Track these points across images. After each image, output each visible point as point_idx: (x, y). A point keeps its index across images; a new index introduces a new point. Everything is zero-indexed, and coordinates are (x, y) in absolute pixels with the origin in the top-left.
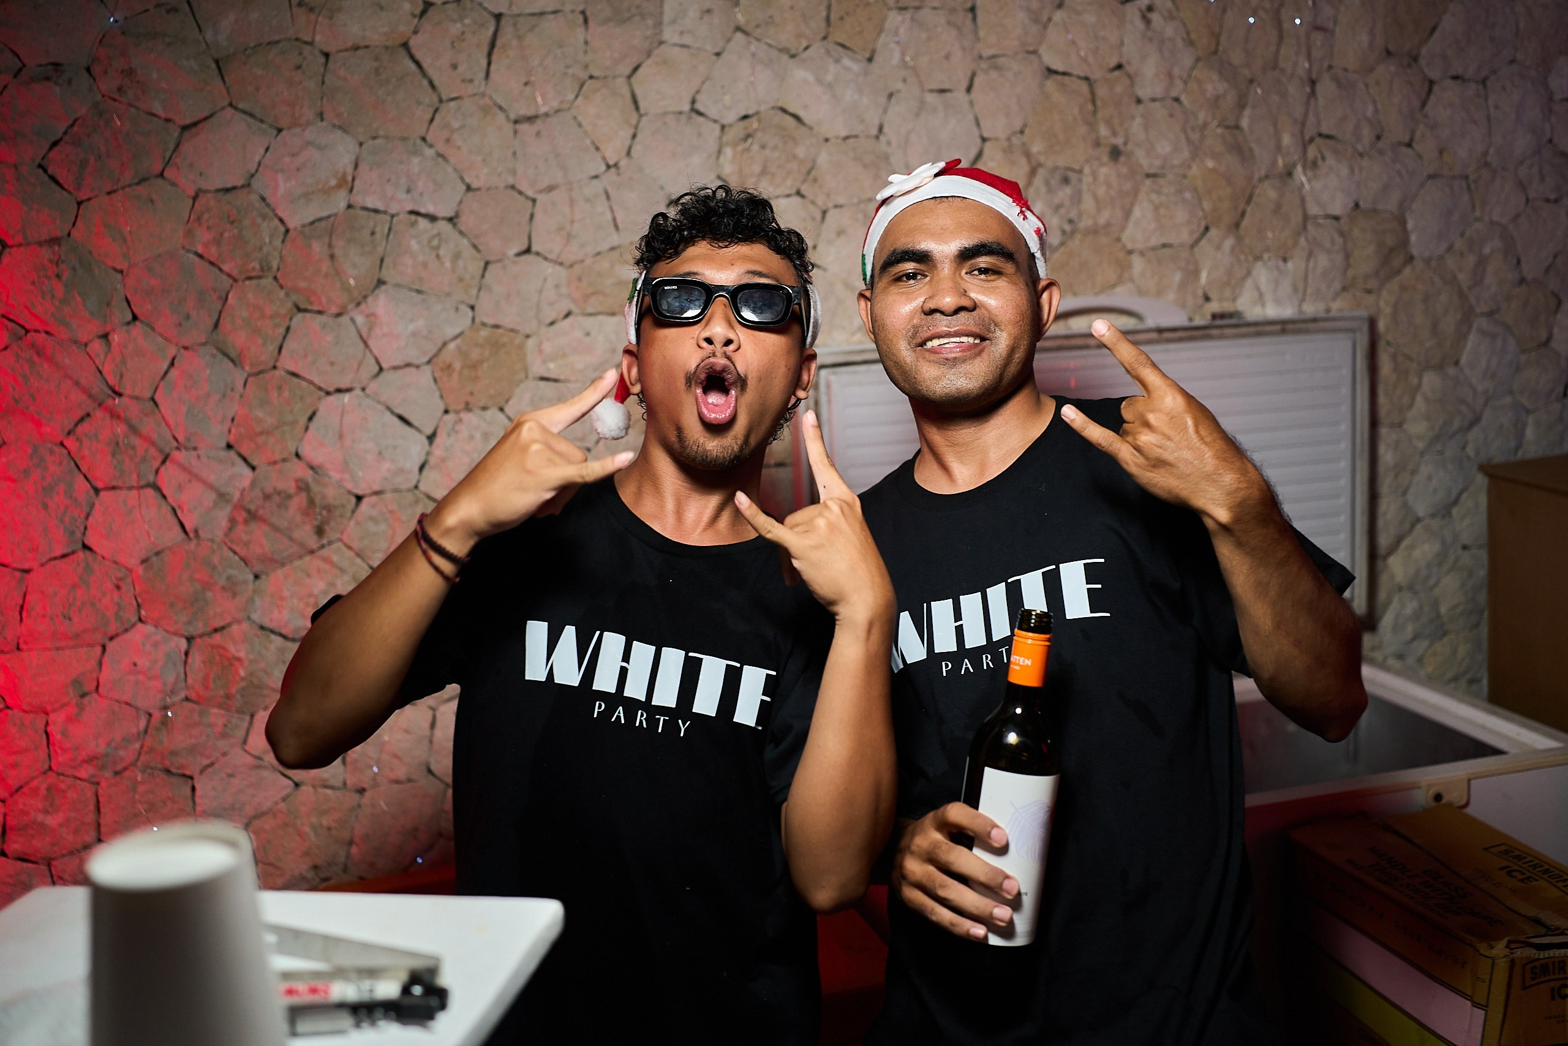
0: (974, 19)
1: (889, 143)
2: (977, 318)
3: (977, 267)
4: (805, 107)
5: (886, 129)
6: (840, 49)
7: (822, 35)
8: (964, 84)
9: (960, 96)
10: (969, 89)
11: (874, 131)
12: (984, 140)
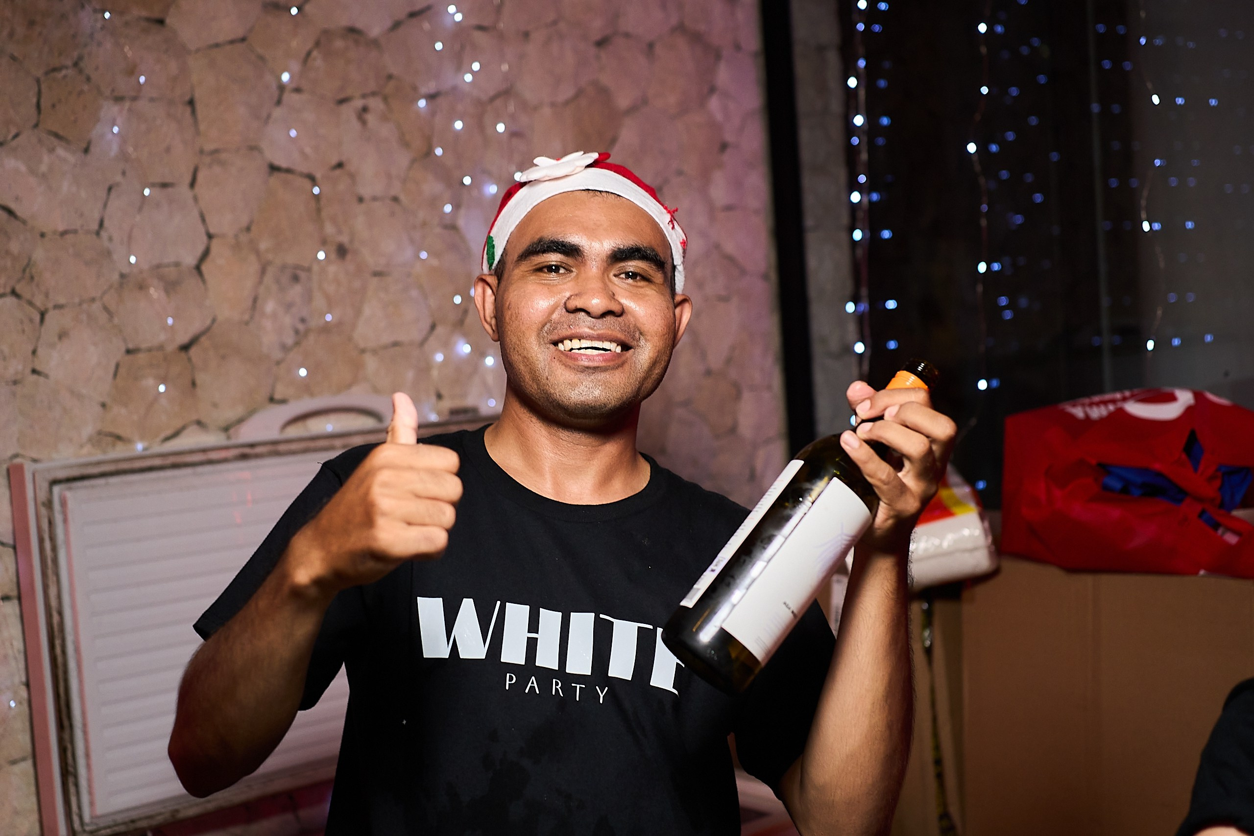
0: (194, 112)
1: (110, 239)
2: (623, 324)
3: (624, 271)
4: (17, 199)
5: (106, 223)
6: (52, 138)
7: (34, 122)
8: (188, 179)
9: (183, 189)
10: (192, 184)
11: (95, 226)
12: (210, 236)
